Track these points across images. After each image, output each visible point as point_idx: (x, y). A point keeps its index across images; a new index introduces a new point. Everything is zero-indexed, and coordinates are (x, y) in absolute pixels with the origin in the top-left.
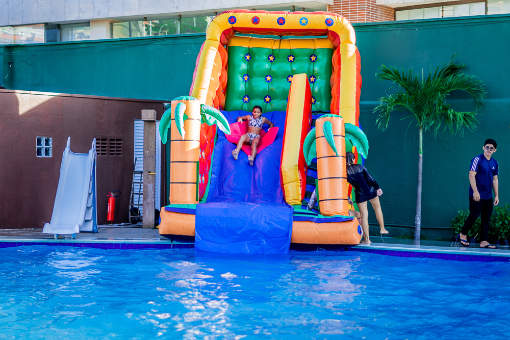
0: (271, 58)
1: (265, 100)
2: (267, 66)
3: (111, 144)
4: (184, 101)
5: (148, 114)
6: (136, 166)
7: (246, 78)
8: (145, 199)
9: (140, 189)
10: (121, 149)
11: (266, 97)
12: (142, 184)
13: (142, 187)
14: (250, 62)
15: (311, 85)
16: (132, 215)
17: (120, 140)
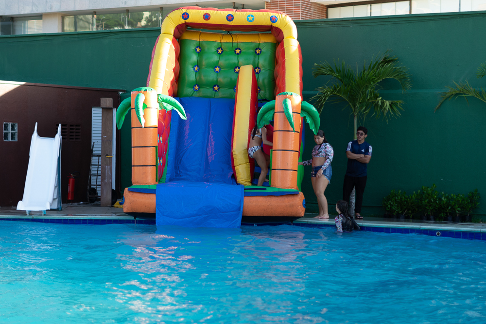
0: (220, 51)
1: (214, 89)
2: (215, 58)
3: (71, 129)
4: (142, 92)
5: (107, 102)
6: (94, 149)
7: (196, 68)
8: (102, 180)
9: (98, 171)
10: (80, 134)
11: (215, 86)
12: (99, 166)
13: (100, 169)
14: (200, 54)
15: (257, 75)
16: (90, 195)
17: (79, 125)
